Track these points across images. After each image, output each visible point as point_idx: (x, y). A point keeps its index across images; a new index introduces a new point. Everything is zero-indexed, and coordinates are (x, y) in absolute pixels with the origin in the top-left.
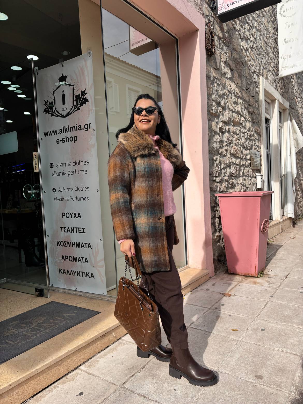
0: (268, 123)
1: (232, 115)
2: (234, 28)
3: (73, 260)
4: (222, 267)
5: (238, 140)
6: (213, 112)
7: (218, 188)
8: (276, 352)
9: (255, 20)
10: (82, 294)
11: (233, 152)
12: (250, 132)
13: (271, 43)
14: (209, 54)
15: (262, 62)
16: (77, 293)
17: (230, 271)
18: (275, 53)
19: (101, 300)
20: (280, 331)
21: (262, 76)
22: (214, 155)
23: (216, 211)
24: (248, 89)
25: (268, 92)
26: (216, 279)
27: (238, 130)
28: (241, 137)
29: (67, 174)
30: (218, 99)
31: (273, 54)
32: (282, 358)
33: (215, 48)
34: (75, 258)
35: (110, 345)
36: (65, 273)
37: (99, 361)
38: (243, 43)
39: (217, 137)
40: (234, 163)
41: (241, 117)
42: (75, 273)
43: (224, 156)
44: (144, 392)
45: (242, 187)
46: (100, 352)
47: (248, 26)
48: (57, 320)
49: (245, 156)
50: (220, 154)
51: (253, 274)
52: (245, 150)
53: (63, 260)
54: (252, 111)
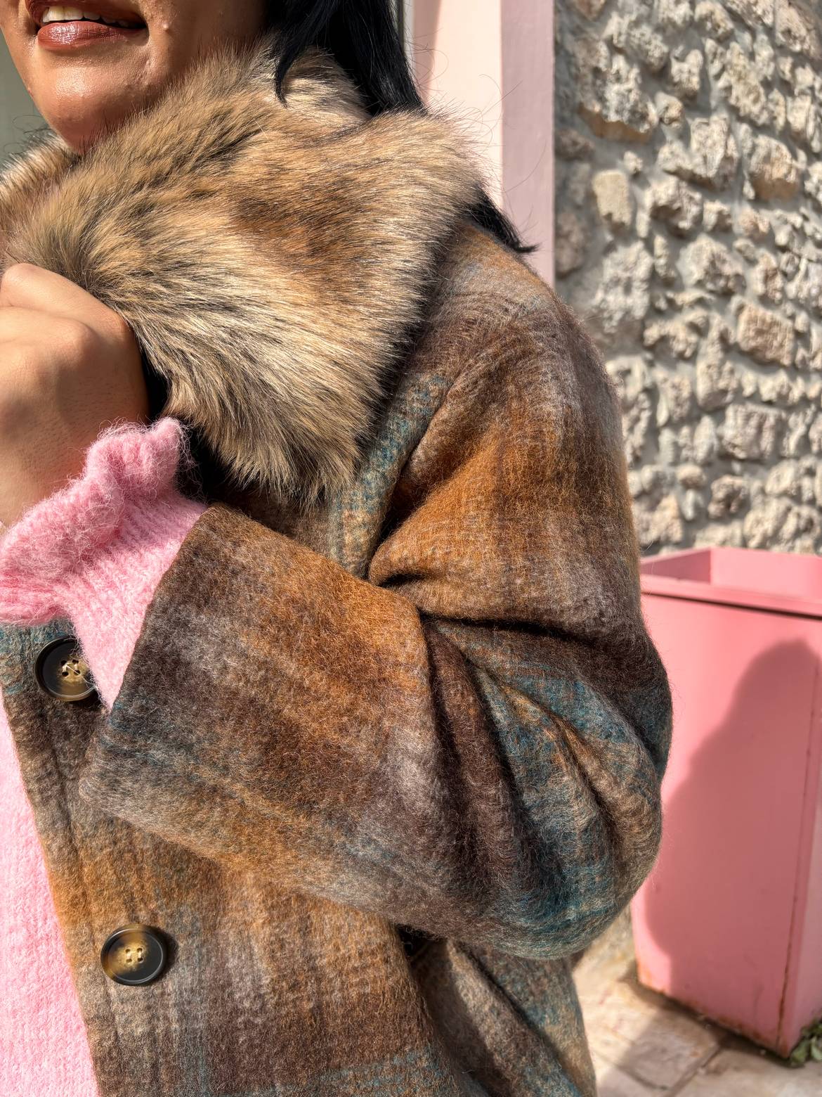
1: (749, 144)
5: (785, 274)
6: (612, 114)
11: (740, 336)
22: (607, 353)
27: (788, 228)
30: (649, 43)
40: (747, 393)
43: (681, 357)
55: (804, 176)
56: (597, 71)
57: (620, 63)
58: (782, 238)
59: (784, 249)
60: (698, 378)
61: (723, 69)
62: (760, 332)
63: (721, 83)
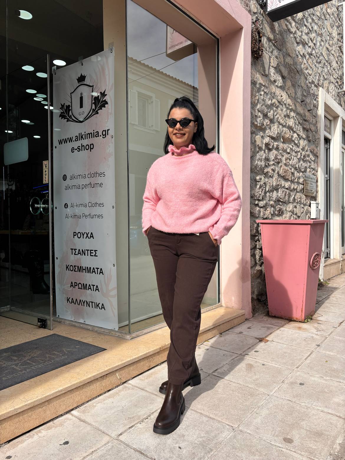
0: (328, 144)
1: (282, 130)
2: (289, 30)
3: (82, 288)
4: (262, 308)
5: (289, 159)
6: (258, 124)
7: (262, 214)
8: (313, 412)
9: (315, 23)
10: (90, 327)
11: (281, 173)
12: (304, 152)
13: (335, 51)
14: (255, 56)
15: (322, 71)
16: (84, 326)
17: (272, 313)
18: (339, 63)
19: (111, 335)
20: (323, 387)
21: (322, 88)
22: (257, 174)
23: (258, 241)
24: (304, 101)
25: (329, 107)
26: (253, 321)
27: (290, 148)
28: (293, 156)
29: (81, 187)
30: (264, 109)
31: (337, 63)
32: (321, 419)
33: (262, 50)
34: (85, 285)
35: (112, 389)
36: (74, 302)
37: (95, 406)
38: (300, 48)
39: (262, 154)
40: (283, 186)
41: (293, 134)
42: (84, 303)
43: (270, 176)
44: (142, 447)
45: (292, 215)
46: (99, 396)
47: (306, 29)
48: (54, 354)
49: (297, 179)
50: (265, 174)
51: (298, 318)
52: (298, 172)
53: (71, 287)
54: (308, 127)
55: (292, 137)
56: (256, 116)
57: (260, 114)
58: (288, 151)
59: (289, 153)
60: (274, 181)
61: (277, 114)
62: (285, 172)
63: (277, 117)
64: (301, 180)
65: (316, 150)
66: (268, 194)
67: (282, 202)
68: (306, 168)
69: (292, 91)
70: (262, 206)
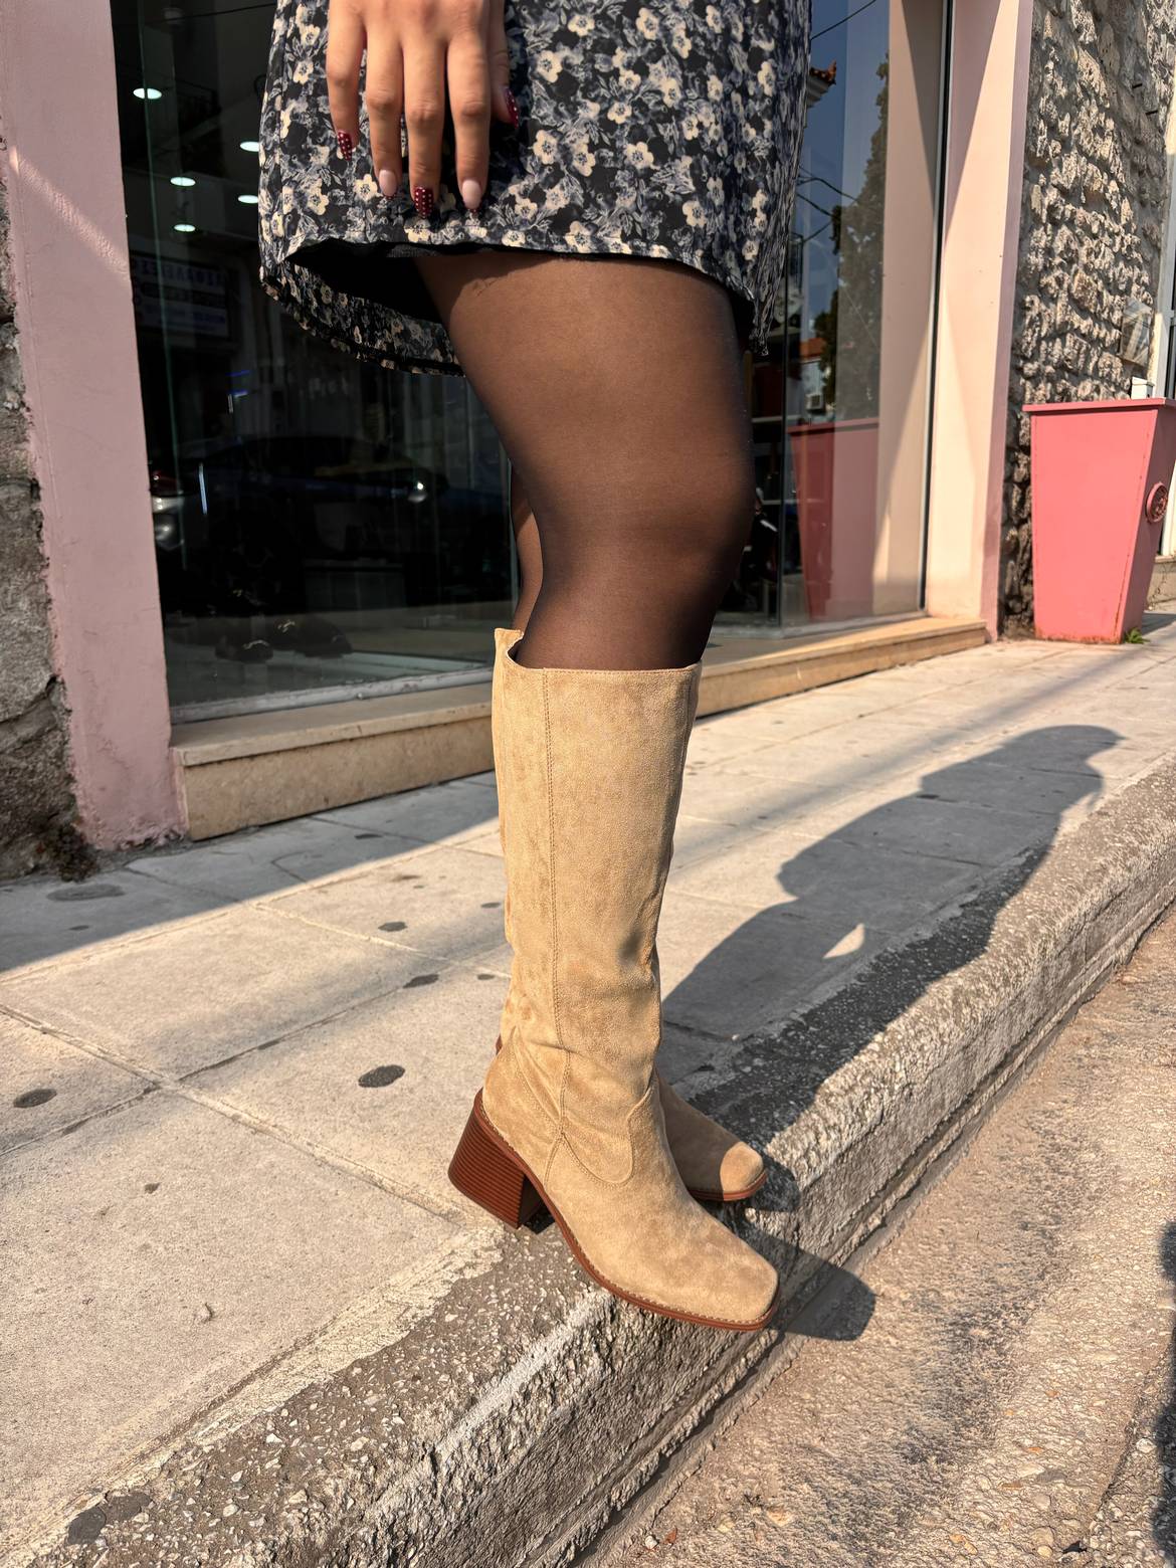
1: (1085, 169)
5: (1095, 253)
6: (1038, 153)
7: (1028, 397)
11: (1075, 290)
12: (1129, 235)
22: (1028, 290)
24: (1139, 85)
27: (1098, 223)
28: (1103, 245)
30: (1052, 111)
39: (1040, 236)
40: (1075, 327)
41: (1108, 181)
43: (1052, 298)
49: (1107, 311)
50: (1041, 291)
51: (1106, 637)
52: (1110, 291)
54: (1144, 163)
55: (1106, 190)
56: (1034, 128)
57: (1042, 124)
58: (1095, 229)
59: (1096, 237)
60: (1058, 312)
61: (1077, 124)
62: (1084, 289)
63: (1076, 132)
64: (1116, 317)
65: (1156, 230)
66: (1044, 344)
67: (1069, 371)
68: (1130, 282)
69: (1112, 58)
70: (1031, 373)
